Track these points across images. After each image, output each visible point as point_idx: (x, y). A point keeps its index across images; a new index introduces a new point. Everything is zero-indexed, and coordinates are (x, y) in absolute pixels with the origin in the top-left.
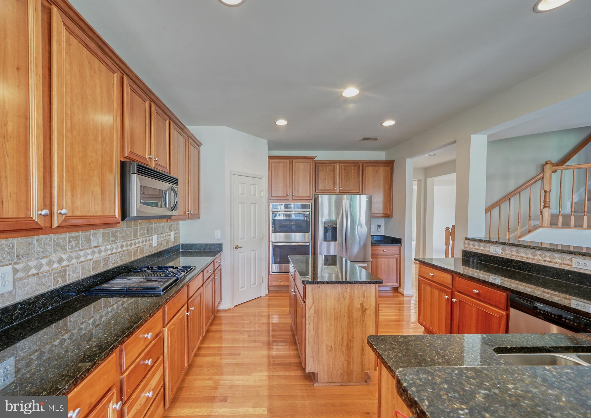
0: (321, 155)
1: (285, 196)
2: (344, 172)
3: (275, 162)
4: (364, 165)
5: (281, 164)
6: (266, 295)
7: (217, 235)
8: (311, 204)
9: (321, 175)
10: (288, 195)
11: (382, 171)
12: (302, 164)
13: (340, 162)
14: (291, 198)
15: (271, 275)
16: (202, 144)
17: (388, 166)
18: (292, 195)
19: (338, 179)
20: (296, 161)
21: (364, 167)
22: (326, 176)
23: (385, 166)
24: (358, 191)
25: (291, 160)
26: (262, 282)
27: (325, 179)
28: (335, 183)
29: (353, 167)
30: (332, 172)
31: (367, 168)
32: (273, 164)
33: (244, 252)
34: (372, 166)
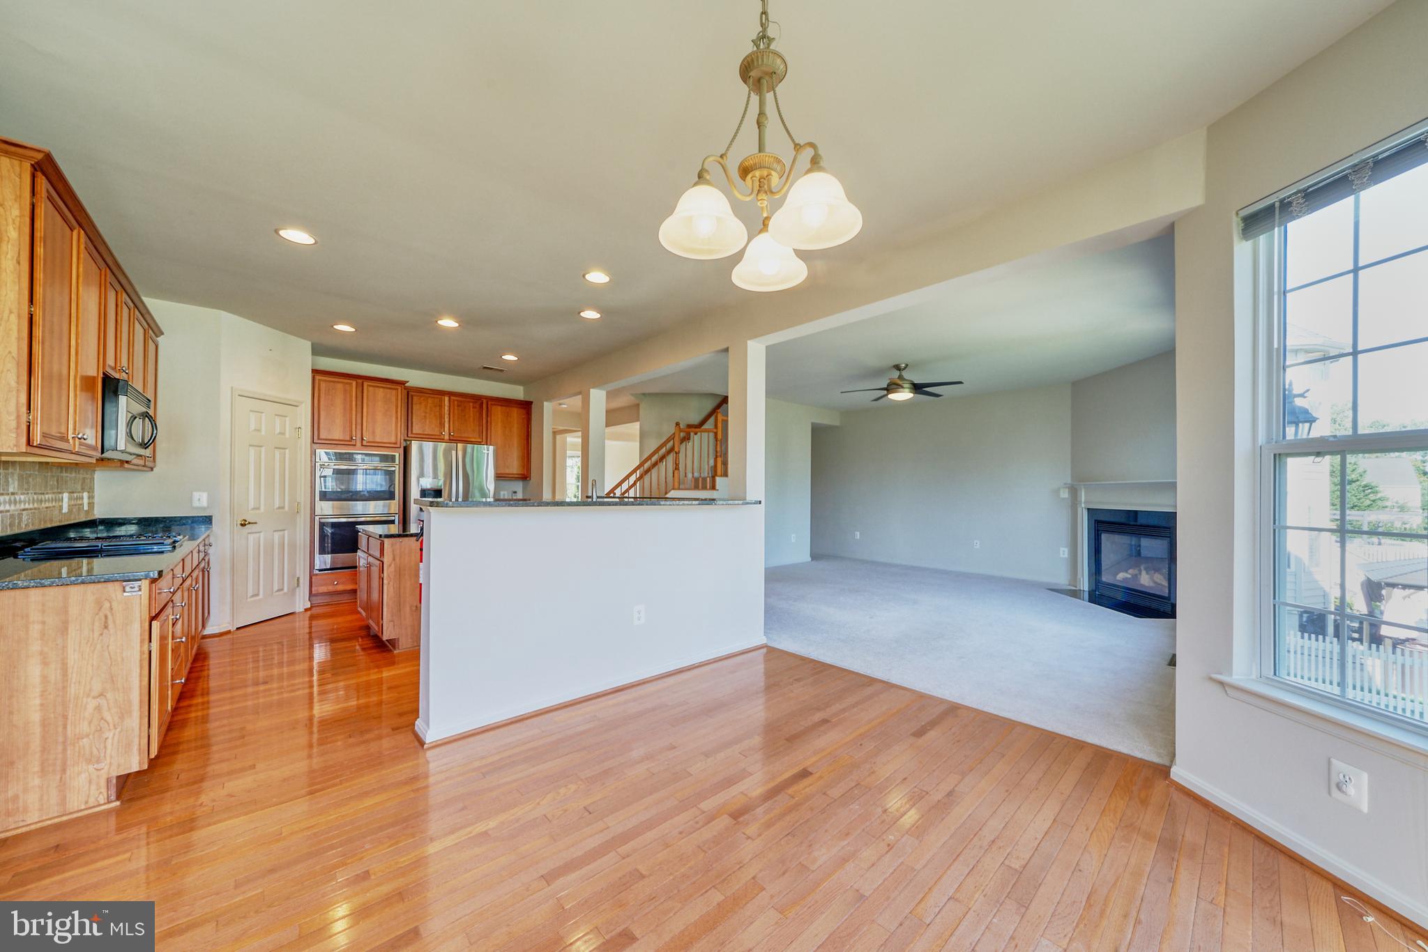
0: (417, 378)
1: (348, 438)
2: (458, 410)
3: (325, 381)
4: (489, 403)
5: (340, 386)
6: (306, 610)
7: (199, 500)
8: (398, 455)
9: (418, 410)
10: (354, 438)
11: (516, 413)
12: (381, 390)
13: (450, 394)
14: (359, 444)
15: (317, 575)
16: (163, 334)
17: (524, 408)
18: (362, 439)
19: (447, 420)
20: (369, 384)
21: (489, 406)
22: (426, 413)
23: (521, 408)
24: (479, 440)
25: (360, 381)
26: (298, 585)
27: (425, 417)
28: (442, 425)
29: (471, 404)
30: (438, 408)
31: (494, 407)
32: (323, 385)
33: (260, 532)
34: (501, 406)
